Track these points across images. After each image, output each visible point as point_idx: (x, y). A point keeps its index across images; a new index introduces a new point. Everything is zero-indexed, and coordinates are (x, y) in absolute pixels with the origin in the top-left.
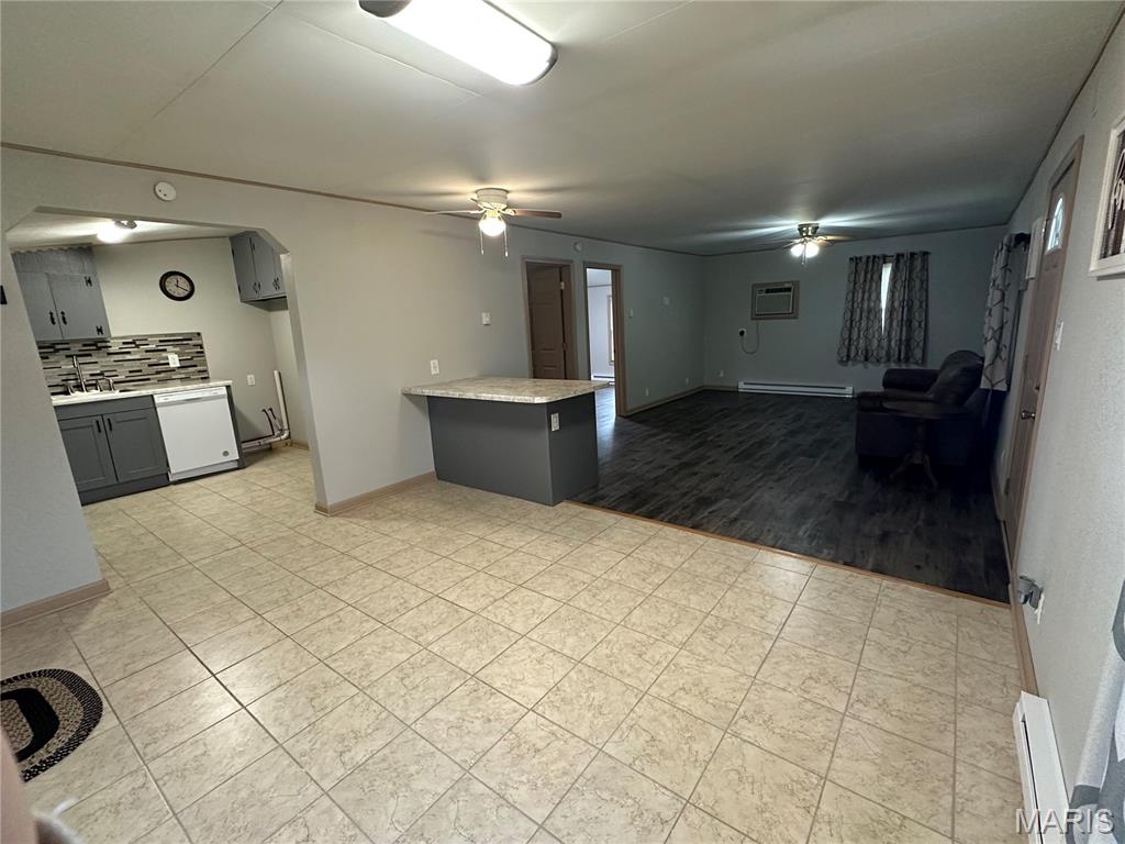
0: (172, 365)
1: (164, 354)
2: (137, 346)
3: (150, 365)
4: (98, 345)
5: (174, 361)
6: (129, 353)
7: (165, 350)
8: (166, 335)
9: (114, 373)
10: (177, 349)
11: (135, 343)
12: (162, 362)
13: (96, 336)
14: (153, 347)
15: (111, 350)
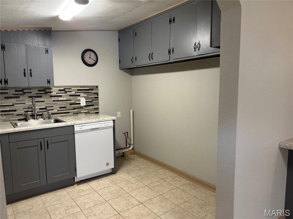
0: (82, 105)
1: (79, 98)
2: (66, 92)
3: (70, 104)
4: (45, 91)
5: (83, 102)
6: (61, 96)
7: (79, 95)
8: (81, 87)
9: (52, 108)
10: (86, 95)
11: (64, 90)
12: (77, 102)
13: (46, 85)
14: (73, 93)
15: (53, 94)
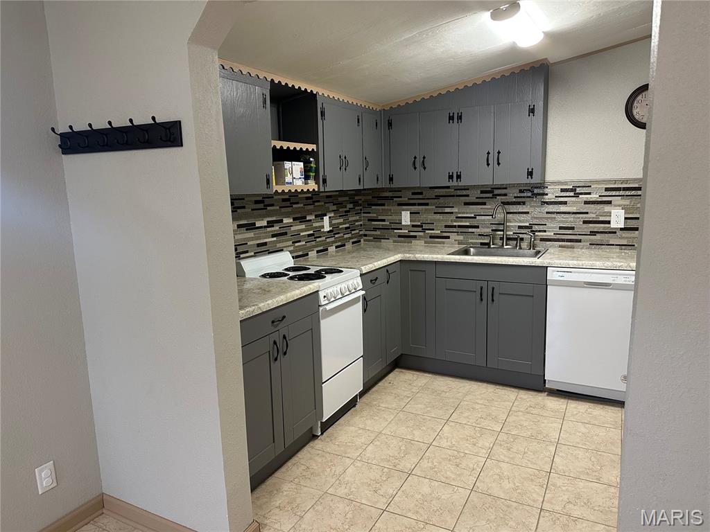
0: (613, 225)
1: (607, 208)
2: (577, 195)
3: (585, 222)
4: (533, 190)
5: (617, 218)
6: (565, 203)
7: (610, 202)
8: (615, 181)
9: (541, 228)
10: (626, 202)
11: (574, 191)
12: (601, 219)
13: (524, 179)
14: (594, 197)
